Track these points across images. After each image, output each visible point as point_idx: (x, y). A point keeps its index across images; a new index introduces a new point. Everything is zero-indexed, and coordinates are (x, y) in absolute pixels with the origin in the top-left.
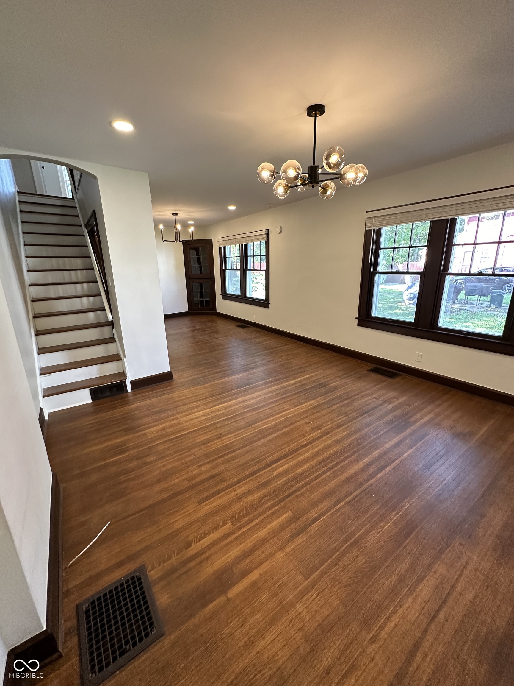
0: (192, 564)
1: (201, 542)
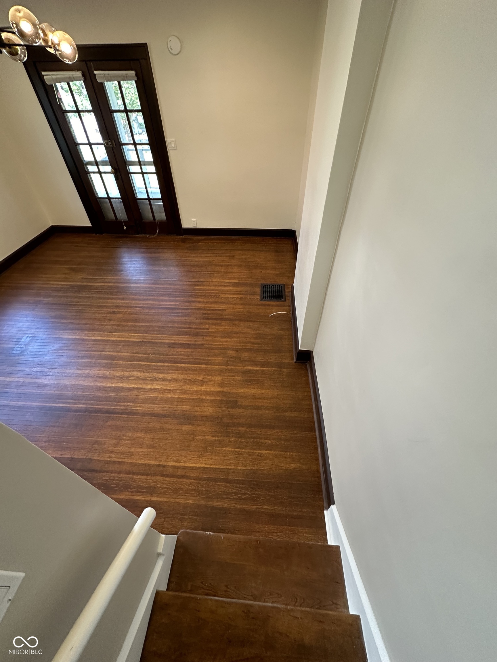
0: (244, 293)
1: (236, 297)
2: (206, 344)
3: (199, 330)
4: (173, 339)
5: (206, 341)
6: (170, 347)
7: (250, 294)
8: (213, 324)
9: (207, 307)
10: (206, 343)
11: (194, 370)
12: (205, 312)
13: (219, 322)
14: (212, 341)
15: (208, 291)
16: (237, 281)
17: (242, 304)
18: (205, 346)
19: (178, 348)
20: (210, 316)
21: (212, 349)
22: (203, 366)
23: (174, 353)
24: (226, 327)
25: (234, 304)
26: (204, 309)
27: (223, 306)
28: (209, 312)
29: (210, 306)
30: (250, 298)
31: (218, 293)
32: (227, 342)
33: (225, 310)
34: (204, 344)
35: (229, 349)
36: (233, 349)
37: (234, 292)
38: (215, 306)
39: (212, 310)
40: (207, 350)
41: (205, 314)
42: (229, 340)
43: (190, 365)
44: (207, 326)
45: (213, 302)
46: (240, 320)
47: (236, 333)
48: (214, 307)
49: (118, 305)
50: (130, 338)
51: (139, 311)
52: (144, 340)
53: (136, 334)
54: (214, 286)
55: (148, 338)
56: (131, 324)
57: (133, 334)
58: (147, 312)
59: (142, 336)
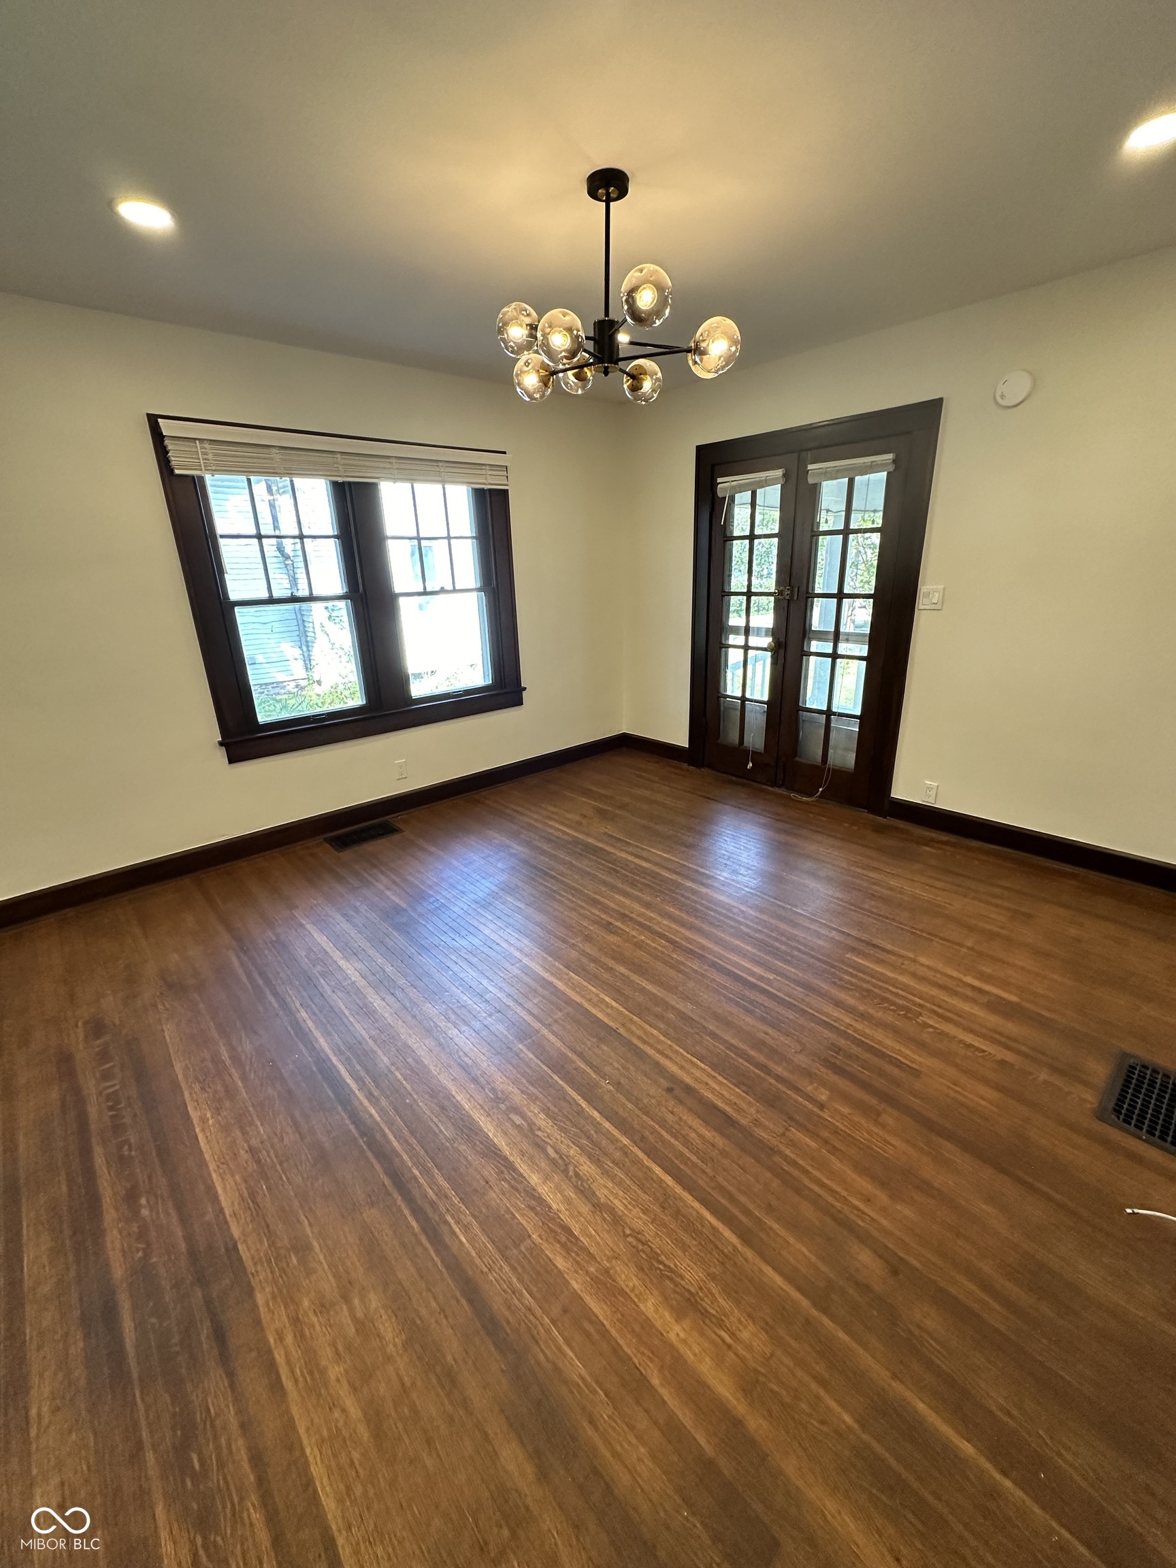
2: (786, 1158)
3: (789, 1092)
4: (694, 1070)
5: (793, 1144)
6: (670, 1090)
7: (1054, 1069)
8: (846, 1098)
9: (856, 1031)
10: (788, 1152)
11: (691, 1225)
12: (842, 1042)
13: (873, 1101)
14: (813, 1159)
15: (886, 983)
16: (1014, 999)
17: (999, 1088)
18: (777, 1159)
19: (690, 1110)
20: (855, 1067)
21: (799, 1190)
22: (727, 1233)
23: (670, 1118)
24: (894, 1141)
25: (965, 1072)
26: (845, 1032)
27: (916, 1057)
28: (855, 1050)
29: (868, 1031)
30: (1045, 1082)
31: (920, 1006)
32: (868, 1200)
33: (916, 1073)
34: (780, 1152)
35: (864, 1238)
36: (881, 1252)
37: (984, 1031)
38: (889, 1042)
39: (870, 1049)
40: (776, 1184)
41: (838, 1050)
42: (883, 1197)
43: (689, 1198)
44: (823, 1096)
45: (885, 1026)
46: (967, 1146)
47: (925, 1187)
48: (880, 1043)
49: (627, 912)
50: (595, 1005)
51: (663, 950)
52: (622, 1031)
53: (614, 1004)
54: (914, 975)
55: (634, 1028)
56: (622, 969)
57: (607, 999)
58: (678, 961)
59: (626, 1016)
